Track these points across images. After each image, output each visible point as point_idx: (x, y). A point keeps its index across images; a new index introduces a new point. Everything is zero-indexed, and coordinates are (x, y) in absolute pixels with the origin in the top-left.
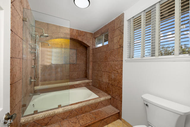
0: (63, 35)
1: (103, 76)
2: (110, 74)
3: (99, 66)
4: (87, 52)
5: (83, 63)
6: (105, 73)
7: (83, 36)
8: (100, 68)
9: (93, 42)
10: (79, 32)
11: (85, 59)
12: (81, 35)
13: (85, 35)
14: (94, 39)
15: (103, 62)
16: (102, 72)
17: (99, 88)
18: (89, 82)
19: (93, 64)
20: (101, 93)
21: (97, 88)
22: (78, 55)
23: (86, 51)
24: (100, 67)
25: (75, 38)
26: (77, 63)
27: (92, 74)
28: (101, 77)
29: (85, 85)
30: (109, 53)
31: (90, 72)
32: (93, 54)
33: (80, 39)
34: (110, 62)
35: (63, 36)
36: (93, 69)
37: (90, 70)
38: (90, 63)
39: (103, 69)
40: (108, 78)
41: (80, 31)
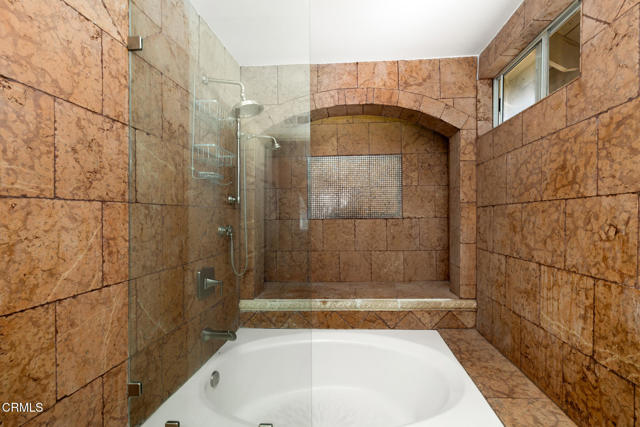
0: (332, 97)
1: (544, 292)
2: (601, 288)
3: (514, 229)
4: (448, 160)
5: (432, 214)
6: (562, 277)
7: (420, 85)
8: (518, 238)
9: (478, 101)
10: (402, 68)
11: (440, 194)
12: (411, 81)
13: (429, 77)
14: (483, 88)
15: (539, 205)
16: (533, 265)
17: (515, 362)
18: (460, 311)
19: (478, 217)
20: (531, 401)
21: (503, 352)
22: (408, 177)
23: (444, 159)
24: (524, 237)
25: (383, 101)
26: (406, 215)
27: (477, 267)
28: (532, 294)
29: (437, 319)
30: (588, 136)
31: (464, 257)
32: (478, 165)
33: (406, 101)
34: (606, 201)
35: (332, 105)
36: (481, 245)
37: (462, 248)
38: (464, 213)
39: (540, 245)
40: (584, 318)
41: (406, 62)
